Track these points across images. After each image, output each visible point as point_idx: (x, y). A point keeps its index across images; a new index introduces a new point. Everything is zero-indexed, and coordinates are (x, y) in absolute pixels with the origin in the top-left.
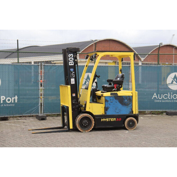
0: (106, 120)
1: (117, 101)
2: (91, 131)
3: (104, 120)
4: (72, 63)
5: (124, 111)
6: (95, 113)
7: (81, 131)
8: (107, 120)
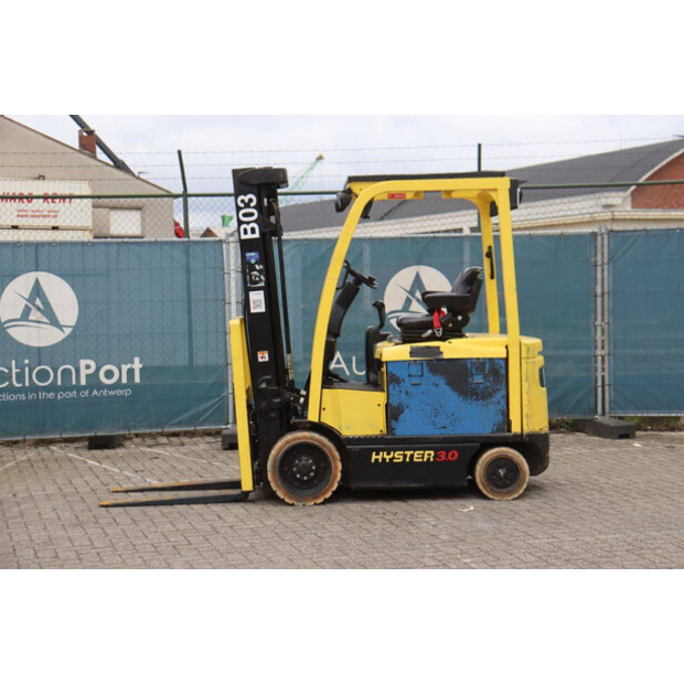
0: (391, 460)
1: (441, 381)
2: (326, 502)
3: (384, 459)
4: (253, 231)
5: (473, 420)
6: (348, 428)
7: (287, 500)
8: (398, 456)
